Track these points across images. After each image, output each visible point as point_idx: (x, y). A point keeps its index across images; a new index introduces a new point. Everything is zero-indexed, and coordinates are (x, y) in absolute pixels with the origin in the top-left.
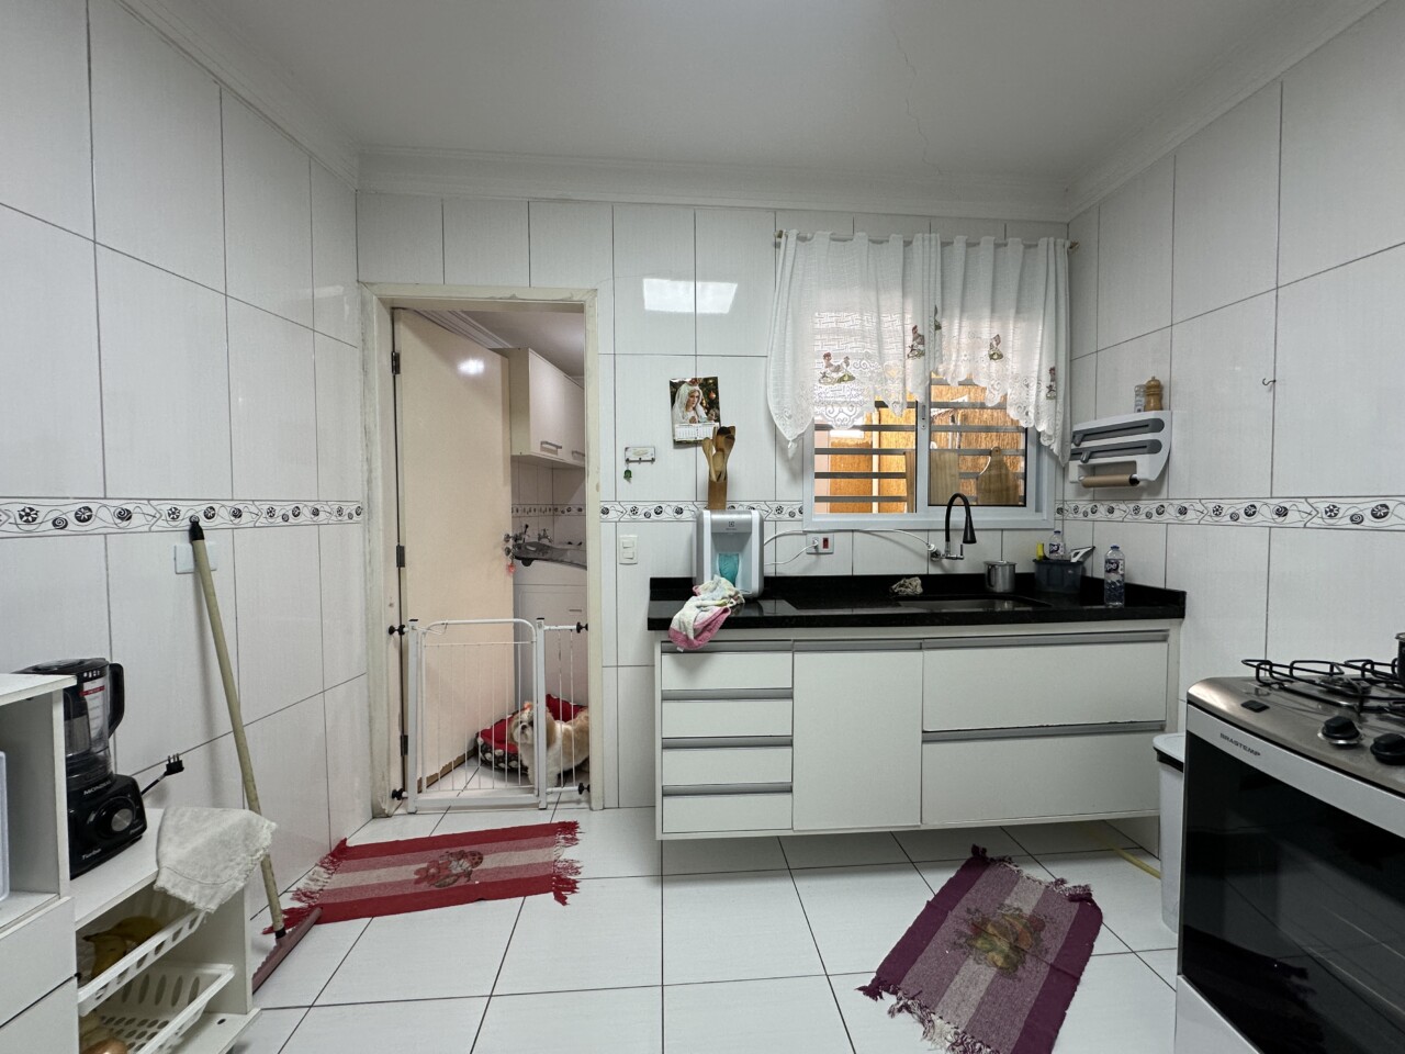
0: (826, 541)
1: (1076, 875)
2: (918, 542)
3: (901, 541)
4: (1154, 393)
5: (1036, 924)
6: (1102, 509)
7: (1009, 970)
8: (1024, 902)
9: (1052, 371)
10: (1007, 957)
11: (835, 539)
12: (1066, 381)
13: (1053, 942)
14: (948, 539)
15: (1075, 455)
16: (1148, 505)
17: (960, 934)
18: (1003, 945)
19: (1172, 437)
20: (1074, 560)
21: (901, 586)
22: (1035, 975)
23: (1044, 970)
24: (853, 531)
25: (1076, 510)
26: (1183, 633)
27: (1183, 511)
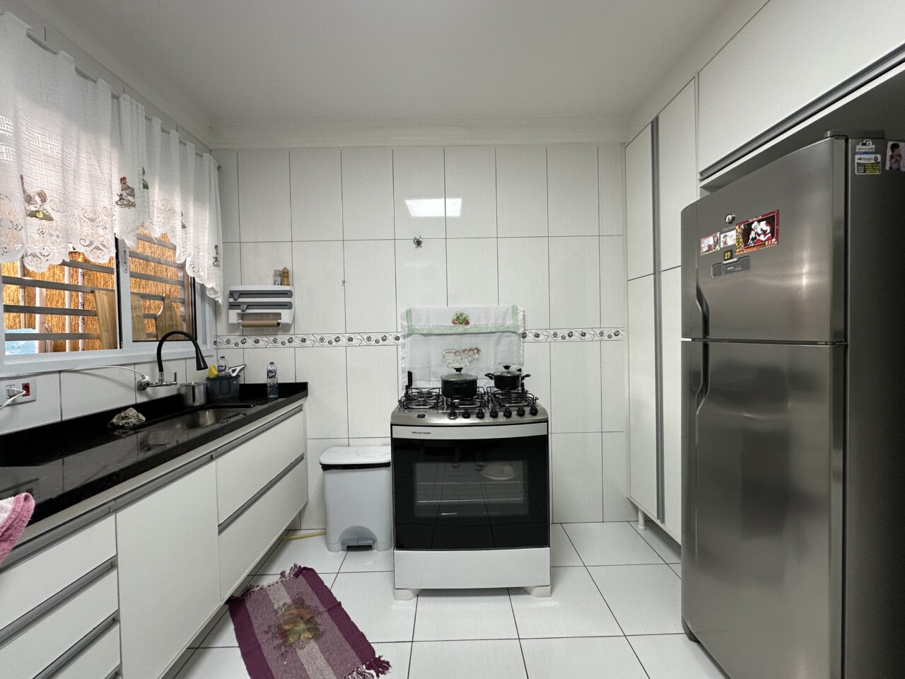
0: (26, 387)
4: (284, 276)
5: (299, 602)
6: (250, 341)
7: (317, 635)
8: (282, 599)
9: (216, 247)
11: (38, 384)
12: (224, 257)
13: (313, 601)
14: (161, 369)
15: (232, 306)
16: (282, 337)
17: (279, 647)
18: (302, 626)
23: (326, 615)
24: (60, 372)
25: (228, 342)
27: (304, 340)
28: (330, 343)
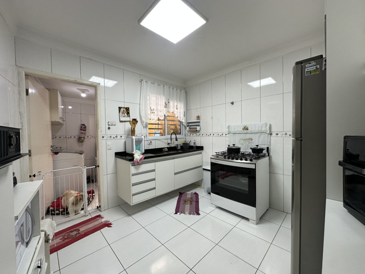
0: (151, 142)
1: (194, 191)
2: (166, 141)
3: (163, 141)
4: (198, 117)
5: (191, 198)
6: (192, 135)
7: (191, 204)
8: (189, 196)
9: (184, 112)
10: (190, 203)
11: (153, 142)
12: (186, 114)
13: (194, 199)
14: (171, 140)
15: (188, 126)
16: (198, 134)
17: (183, 203)
18: (189, 202)
19: (201, 124)
20: (188, 143)
21: (164, 149)
22: (194, 203)
23: (195, 202)
24: (155, 140)
25: (188, 135)
26: (203, 152)
27: (203, 135)
28: (209, 136)
